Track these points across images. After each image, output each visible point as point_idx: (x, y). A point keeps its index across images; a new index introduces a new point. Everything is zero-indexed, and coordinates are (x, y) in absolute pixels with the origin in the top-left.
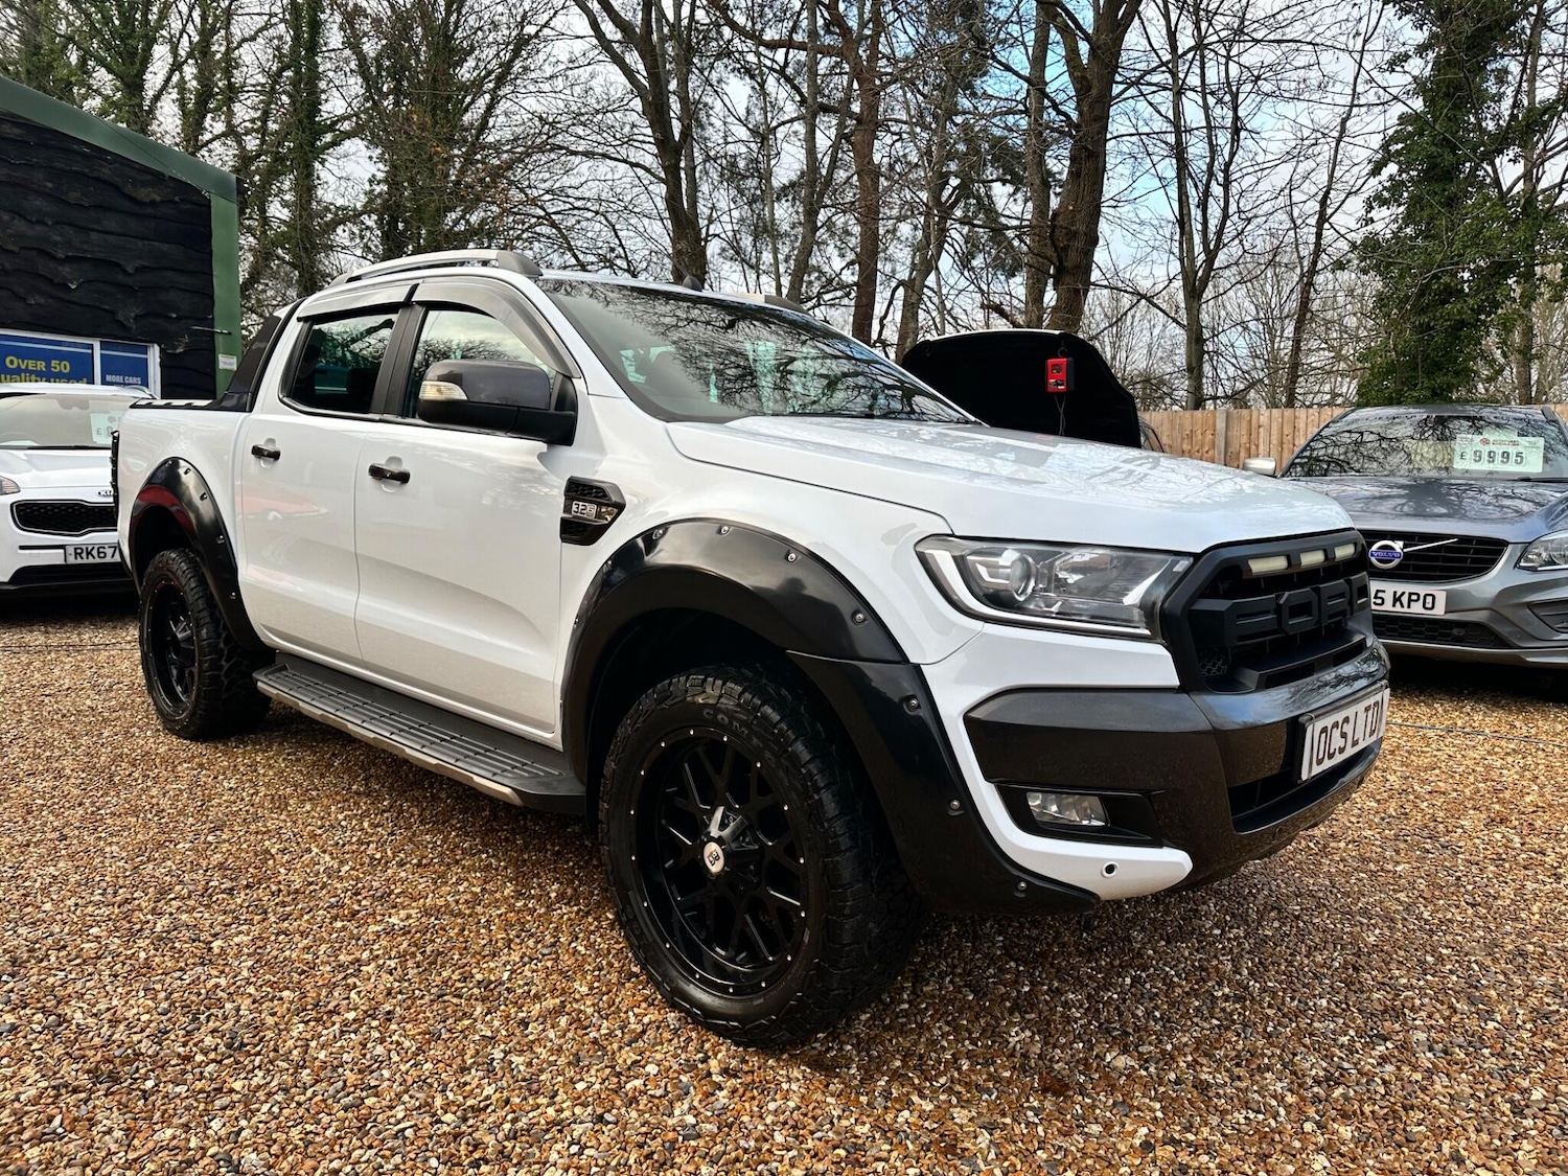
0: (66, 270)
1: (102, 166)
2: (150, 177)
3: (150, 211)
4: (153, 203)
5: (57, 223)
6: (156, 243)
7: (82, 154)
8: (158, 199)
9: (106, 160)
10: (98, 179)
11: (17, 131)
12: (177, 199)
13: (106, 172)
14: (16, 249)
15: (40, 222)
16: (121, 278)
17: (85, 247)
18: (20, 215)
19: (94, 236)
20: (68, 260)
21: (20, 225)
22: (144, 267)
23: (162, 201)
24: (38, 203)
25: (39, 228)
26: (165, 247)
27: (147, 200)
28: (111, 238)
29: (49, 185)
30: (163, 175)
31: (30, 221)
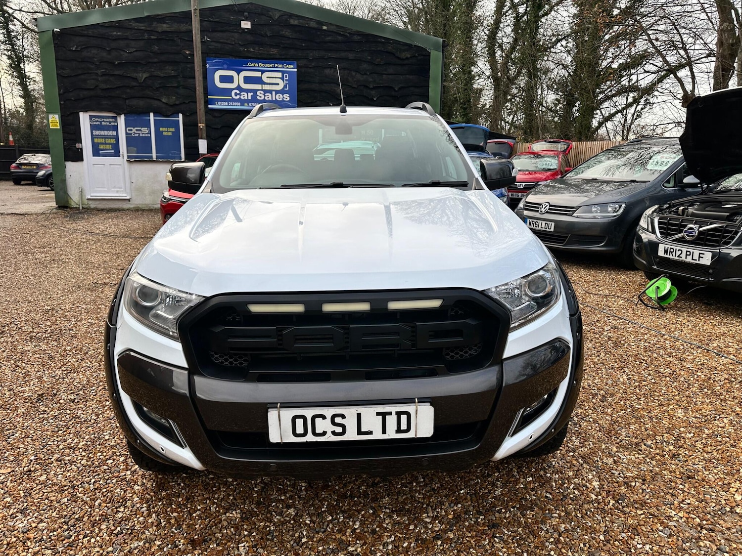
0: (373, 92)
1: (389, 46)
2: (406, 47)
3: (406, 62)
4: (407, 58)
5: (371, 73)
6: (407, 76)
7: (382, 42)
8: (409, 56)
9: (390, 43)
10: (387, 52)
11: (359, 37)
12: (417, 55)
13: (390, 48)
14: (356, 86)
15: (365, 74)
16: (393, 93)
17: (381, 82)
18: (359, 73)
19: (384, 76)
20: (374, 88)
21: (359, 76)
22: (402, 87)
23: (411, 57)
24: (365, 66)
25: (365, 76)
26: (411, 77)
27: (404, 58)
28: (390, 76)
29: (369, 58)
30: (412, 45)
31: (362, 74)
